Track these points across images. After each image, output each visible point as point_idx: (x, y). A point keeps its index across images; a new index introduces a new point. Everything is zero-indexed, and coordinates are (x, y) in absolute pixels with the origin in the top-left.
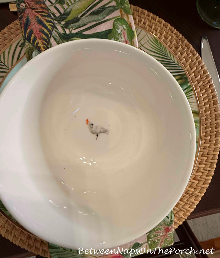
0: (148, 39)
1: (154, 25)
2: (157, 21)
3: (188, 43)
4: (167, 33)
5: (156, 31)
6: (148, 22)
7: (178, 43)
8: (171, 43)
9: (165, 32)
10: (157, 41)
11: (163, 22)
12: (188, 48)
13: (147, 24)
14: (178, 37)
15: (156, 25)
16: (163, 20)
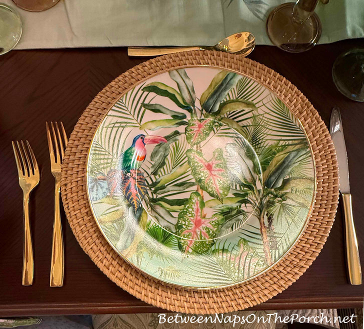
0: (271, 99)
1: (279, 86)
2: (283, 82)
3: (314, 109)
4: (293, 96)
5: (281, 92)
6: (273, 82)
7: (303, 108)
8: (295, 107)
9: (290, 95)
10: (280, 101)
11: (290, 83)
12: (313, 115)
13: (272, 85)
14: (303, 101)
15: (281, 86)
16: (290, 82)
